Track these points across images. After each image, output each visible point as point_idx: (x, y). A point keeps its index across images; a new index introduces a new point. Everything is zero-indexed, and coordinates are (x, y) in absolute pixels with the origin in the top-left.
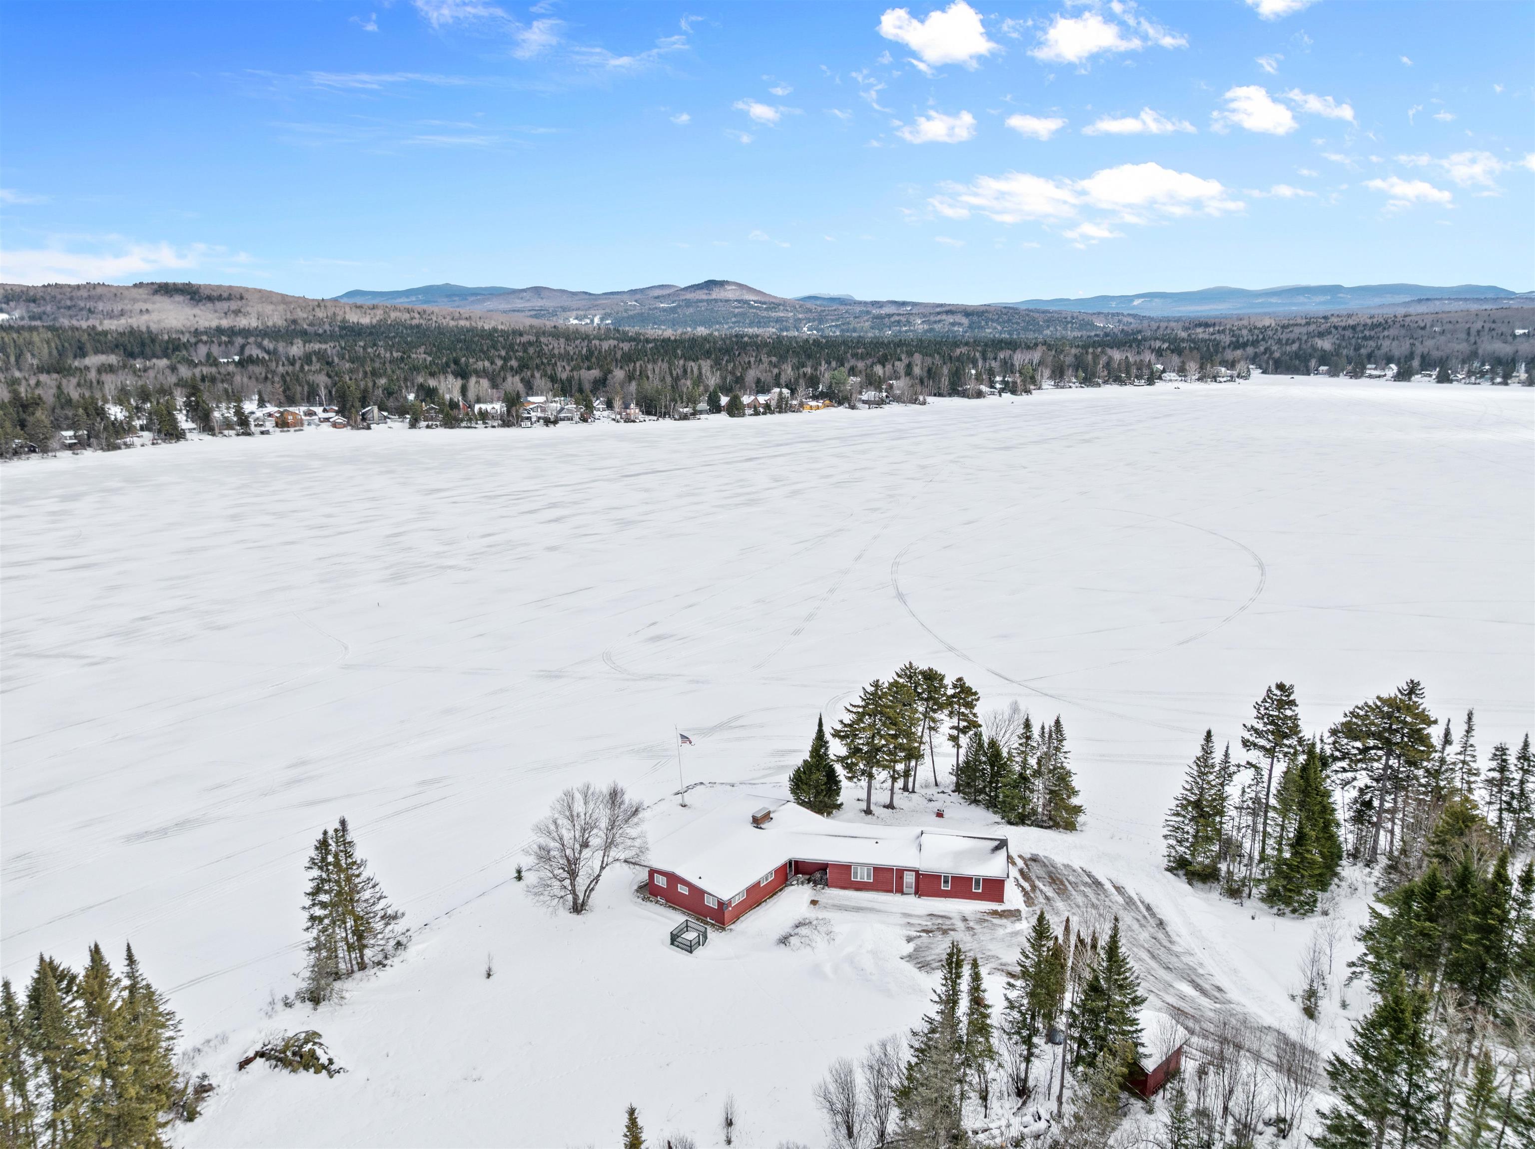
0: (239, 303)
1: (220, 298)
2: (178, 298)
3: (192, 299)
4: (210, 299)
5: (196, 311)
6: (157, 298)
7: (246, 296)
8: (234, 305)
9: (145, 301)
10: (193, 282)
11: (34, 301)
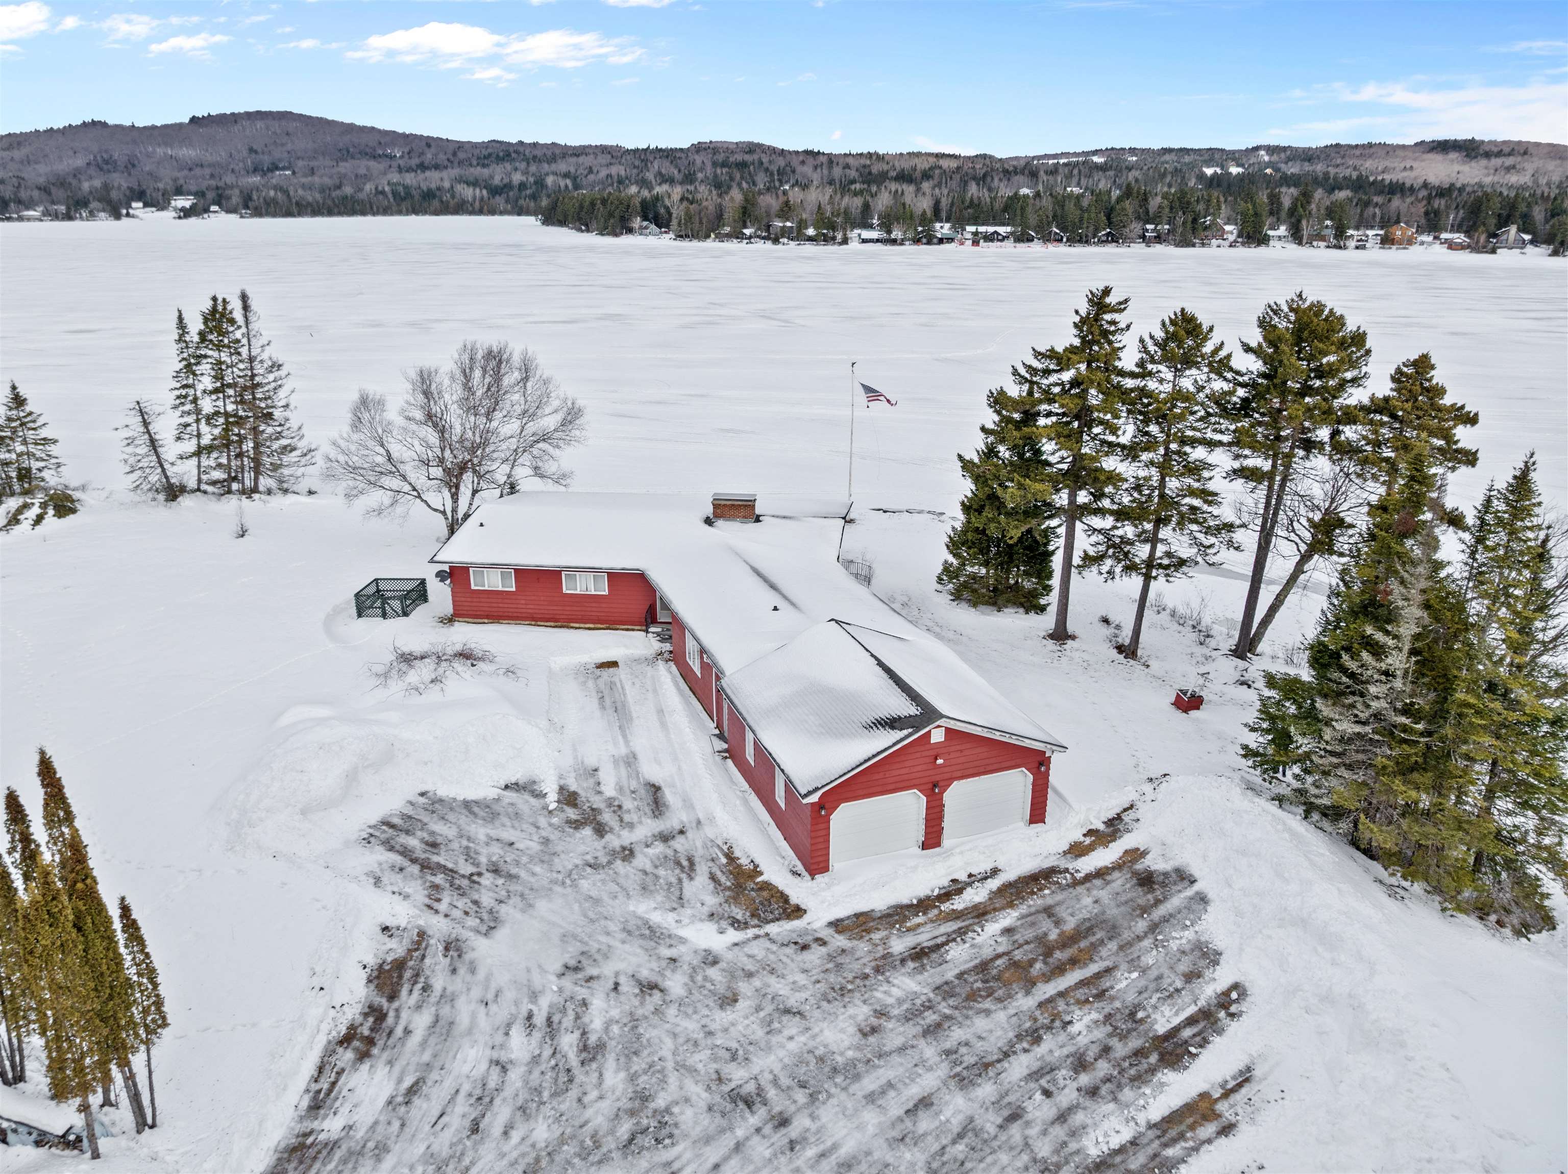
0: (1519, 159)
1: (1499, 154)
2: (1453, 155)
3: (1467, 156)
4: (1488, 155)
5: (1466, 168)
6: (1431, 156)
7: (1531, 150)
8: (1509, 161)
9: (1415, 159)
10: (1477, 138)
11: (1309, 161)
